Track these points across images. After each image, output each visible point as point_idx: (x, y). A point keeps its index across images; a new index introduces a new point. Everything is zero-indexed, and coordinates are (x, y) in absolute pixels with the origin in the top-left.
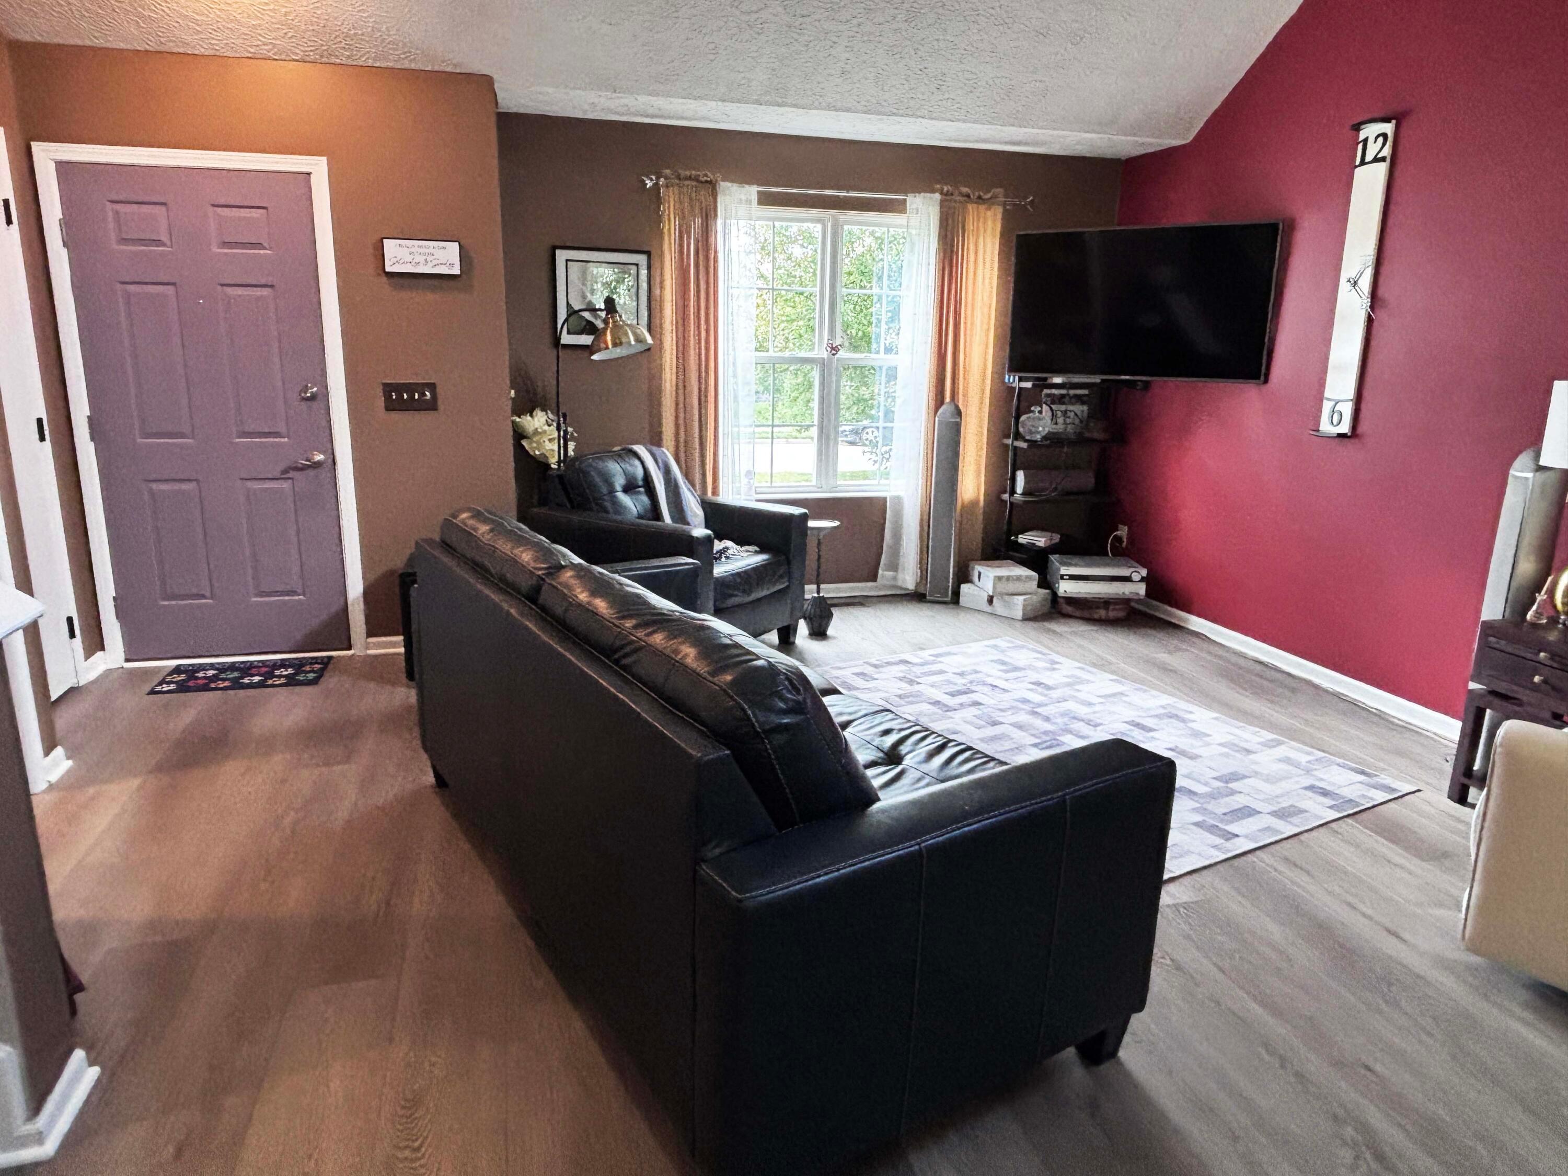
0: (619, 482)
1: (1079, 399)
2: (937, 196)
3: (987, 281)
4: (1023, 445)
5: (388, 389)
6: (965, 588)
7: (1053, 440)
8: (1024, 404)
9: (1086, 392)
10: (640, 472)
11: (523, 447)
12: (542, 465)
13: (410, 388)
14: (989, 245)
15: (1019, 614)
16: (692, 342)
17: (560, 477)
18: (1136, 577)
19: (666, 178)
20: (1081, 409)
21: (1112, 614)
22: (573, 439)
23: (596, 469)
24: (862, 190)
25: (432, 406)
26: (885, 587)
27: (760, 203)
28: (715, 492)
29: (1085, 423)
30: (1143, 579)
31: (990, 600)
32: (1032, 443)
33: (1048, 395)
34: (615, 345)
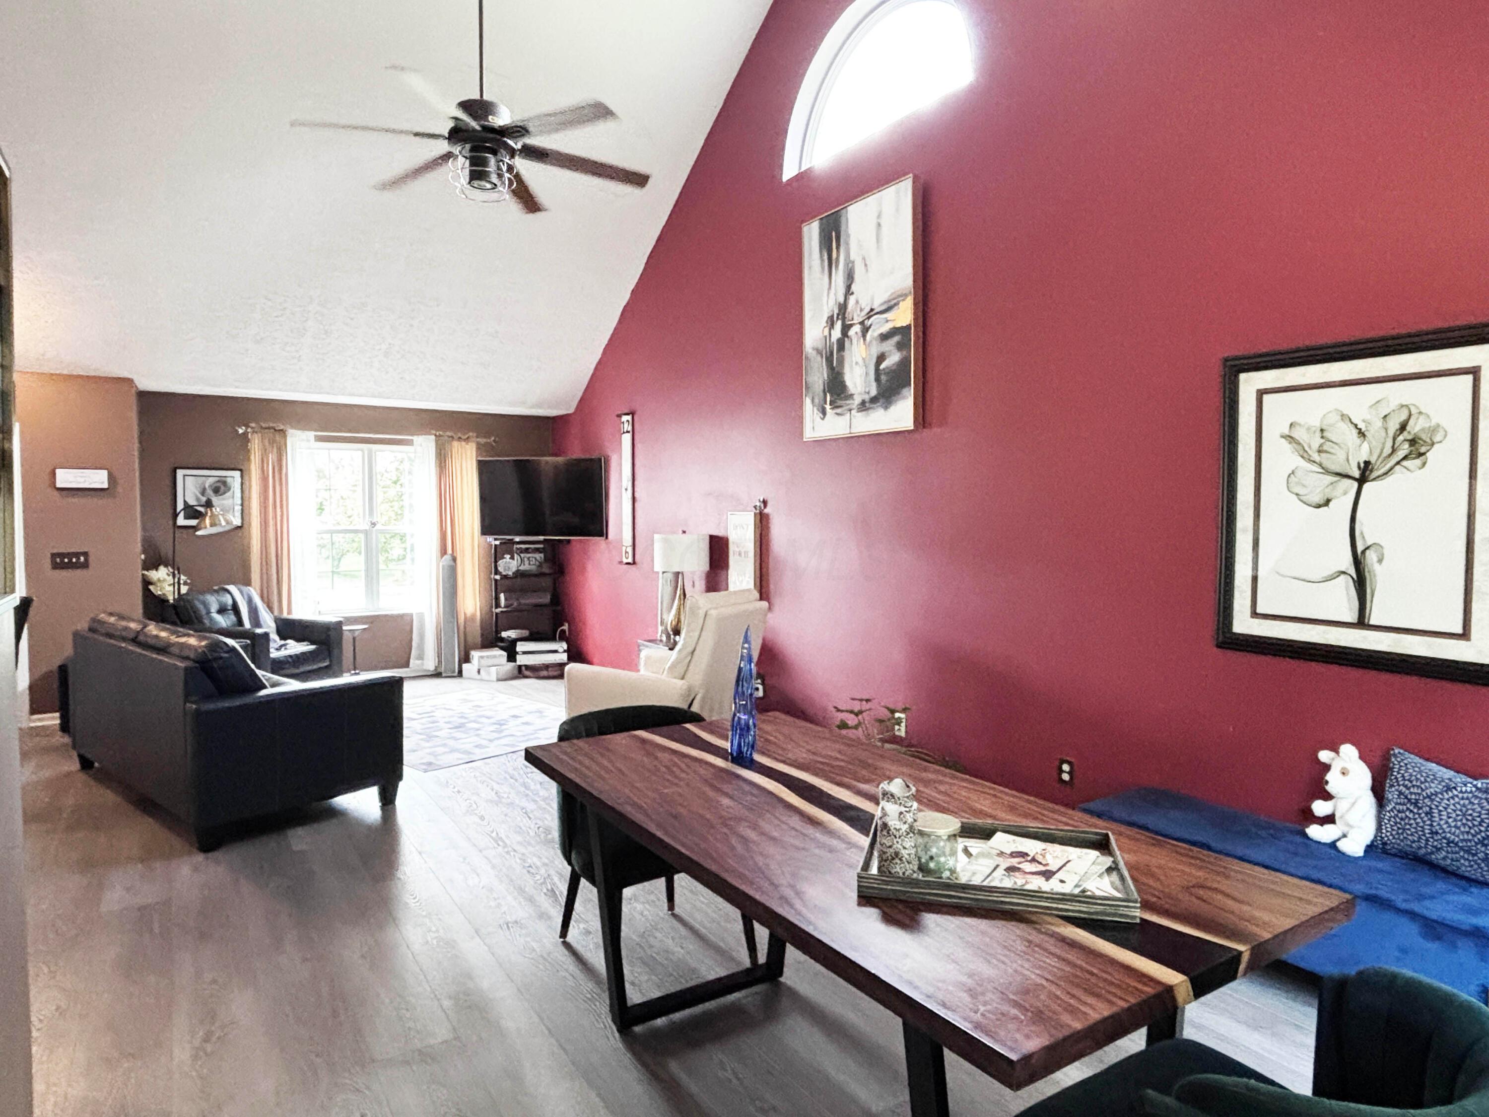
0: (214, 608)
1: (537, 550)
2: (433, 437)
3: (470, 484)
4: (498, 577)
5: (54, 556)
6: (465, 666)
7: (519, 574)
8: (499, 555)
9: (541, 546)
10: (230, 602)
11: (150, 590)
12: (163, 601)
13: (70, 555)
14: (469, 462)
15: (495, 679)
16: (271, 523)
17: (174, 606)
18: (561, 650)
19: (252, 428)
20: (540, 556)
21: (551, 673)
22: (185, 583)
23: (199, 600)
24: (383, 433)
25: (85, 565)
26: (415, 671)
27: (316, 440)
28: (289, 612)
29: (540, 565)
30: (565, 651)
31: (479, 672)
32: (505, 577)
33: (517, 549)
34: (211, 526)
